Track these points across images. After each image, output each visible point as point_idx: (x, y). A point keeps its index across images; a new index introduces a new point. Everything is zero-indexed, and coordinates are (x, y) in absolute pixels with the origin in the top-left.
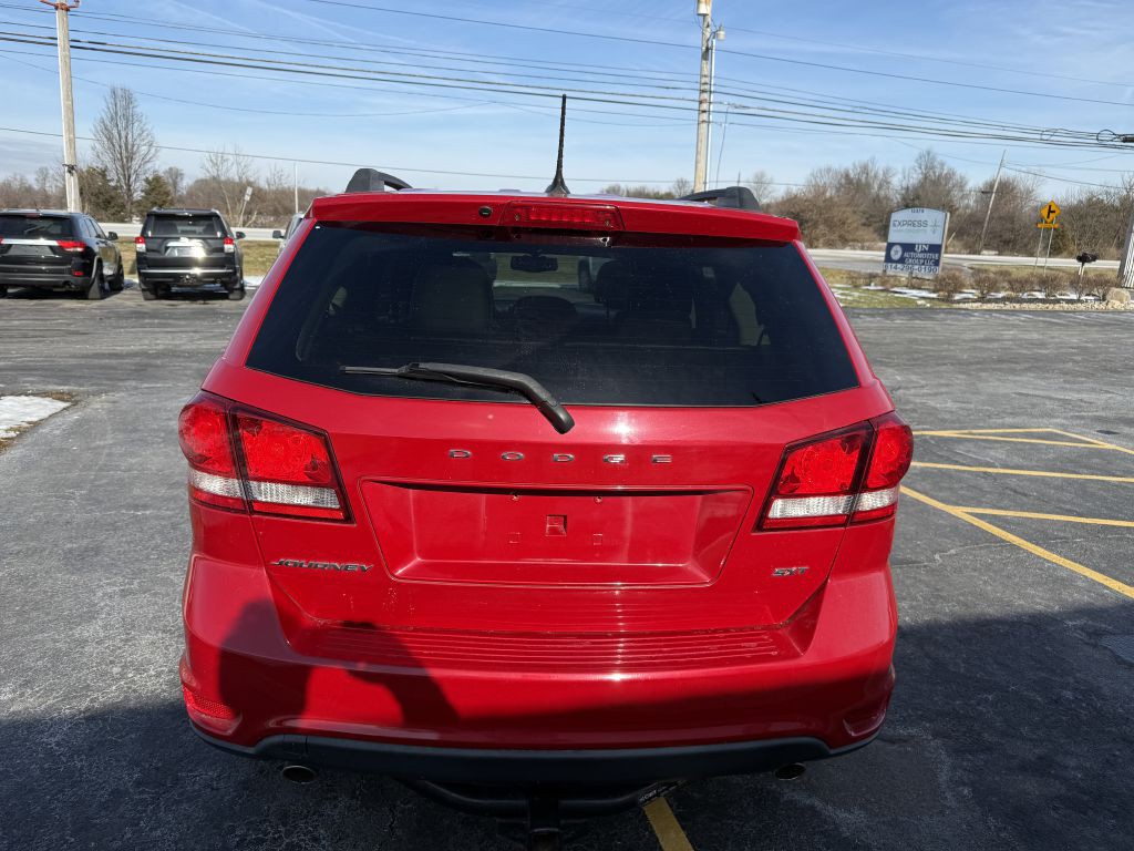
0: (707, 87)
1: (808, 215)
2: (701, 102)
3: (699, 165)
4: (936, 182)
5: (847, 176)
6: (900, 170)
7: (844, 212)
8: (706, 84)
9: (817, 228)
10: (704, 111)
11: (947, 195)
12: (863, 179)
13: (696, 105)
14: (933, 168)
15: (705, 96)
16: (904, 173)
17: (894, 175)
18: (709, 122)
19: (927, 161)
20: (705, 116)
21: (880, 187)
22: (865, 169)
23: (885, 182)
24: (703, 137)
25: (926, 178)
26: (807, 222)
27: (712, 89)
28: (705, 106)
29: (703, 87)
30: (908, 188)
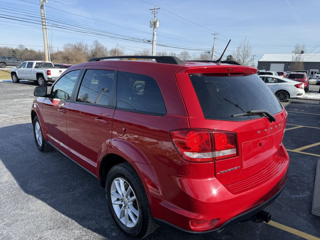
0: (44, 17)
1: (70, 58)
2: (42, 22)
3: (45, 42)
4: (99, 49)
5: (75, 46)
6: (90, 45)
7: (80, 57)
8: (43, 16)
9: (73, 61)
10: (44, 25)
11: (103, 53)
12: (80, 47)
13: (41, 23)
14: (98, 45)
15: (44, 20)
16: (91, 46)
17: (88, 46)
18: (46, 29)
19: (96, 43)
20: (44, 27)
21: (85, 50)
22: (80, 44)
23: (86, 48)
24: (45, 33)
25: (97, 47)
26: (70, 59)
27: (46, 18)
28: (44, 24)
29: (42, 17)
30: (92, 50)
